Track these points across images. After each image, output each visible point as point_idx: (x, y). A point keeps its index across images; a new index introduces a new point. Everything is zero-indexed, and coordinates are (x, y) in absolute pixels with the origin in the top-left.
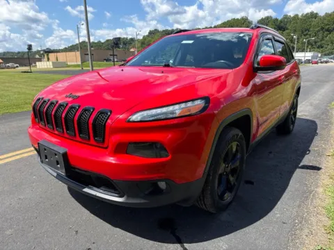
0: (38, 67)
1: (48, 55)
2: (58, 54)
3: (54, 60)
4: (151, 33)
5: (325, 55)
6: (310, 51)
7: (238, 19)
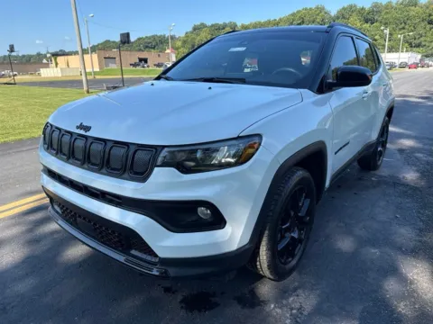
0: (43, 76)
1: (55, 59)
2: (70, 57)
3: (64, 66)
4: (195, 29)
5: (427, 56)
6: (407, 51)
7: (311, 9)
